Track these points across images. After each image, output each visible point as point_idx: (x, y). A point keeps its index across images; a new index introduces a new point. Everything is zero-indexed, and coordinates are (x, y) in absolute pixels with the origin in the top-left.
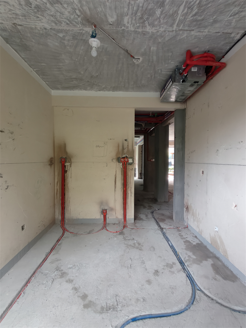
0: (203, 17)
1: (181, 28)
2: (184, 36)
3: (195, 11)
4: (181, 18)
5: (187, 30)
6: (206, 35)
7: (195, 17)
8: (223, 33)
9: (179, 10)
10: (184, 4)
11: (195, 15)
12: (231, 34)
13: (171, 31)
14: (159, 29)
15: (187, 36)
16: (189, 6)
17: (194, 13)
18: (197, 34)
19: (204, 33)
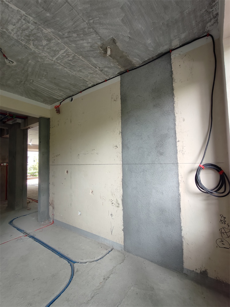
0: (74, 64)
1: (58, 62)
2: (59, 68)
3: (70, 58)
4: (60, 56)
5: (62, 66)
6: (74, 75)
7: (69, 62)
8: (83, 79)
9: (60, 51)
10: (65, 50)
11: (70, 60)
12: (87, 82)
13: (50, 59)
14: (41, 52)
15: (61, 69)
16: (67, 53)
17: (69, 59)
18: (69, 72)
19: (72, 73)
